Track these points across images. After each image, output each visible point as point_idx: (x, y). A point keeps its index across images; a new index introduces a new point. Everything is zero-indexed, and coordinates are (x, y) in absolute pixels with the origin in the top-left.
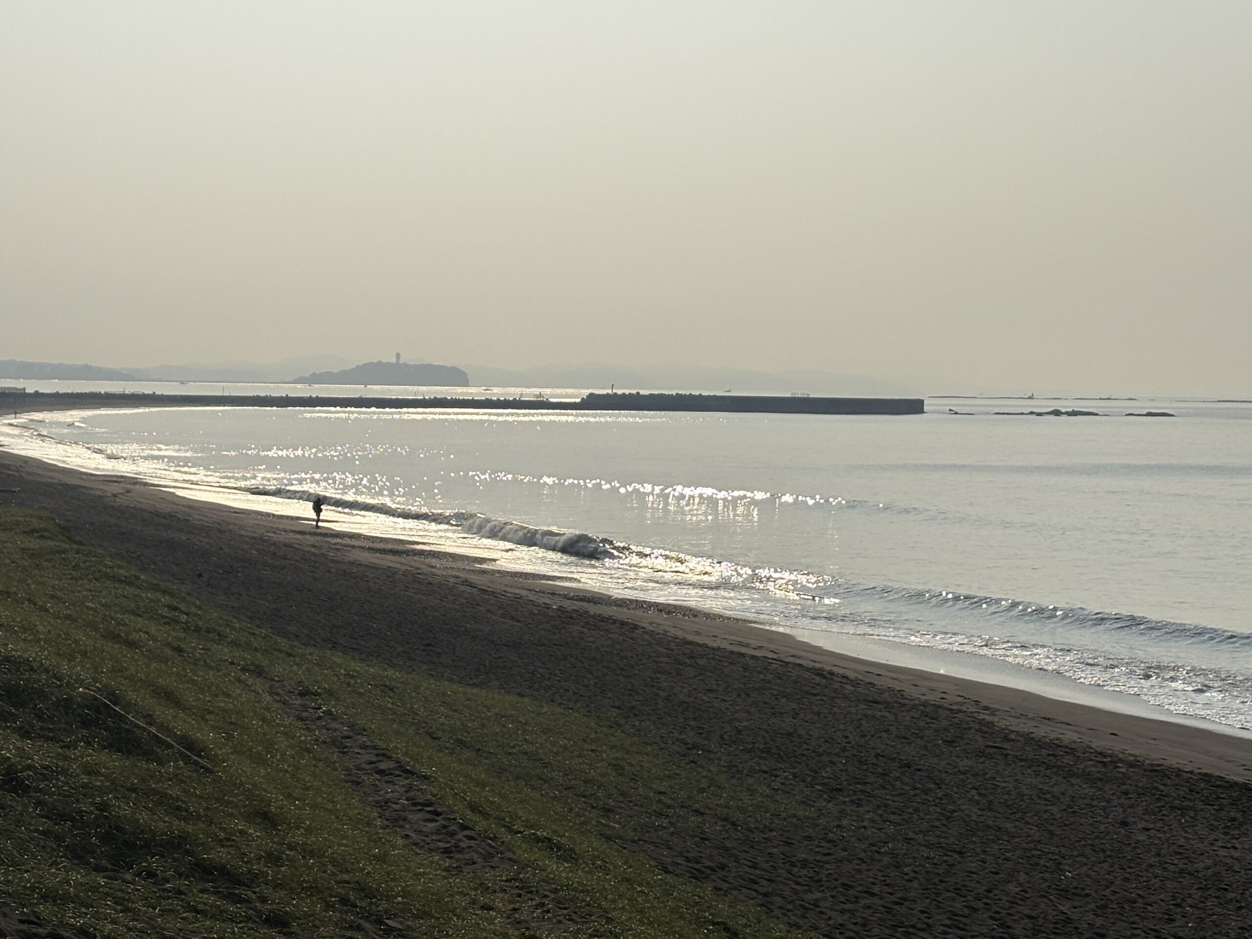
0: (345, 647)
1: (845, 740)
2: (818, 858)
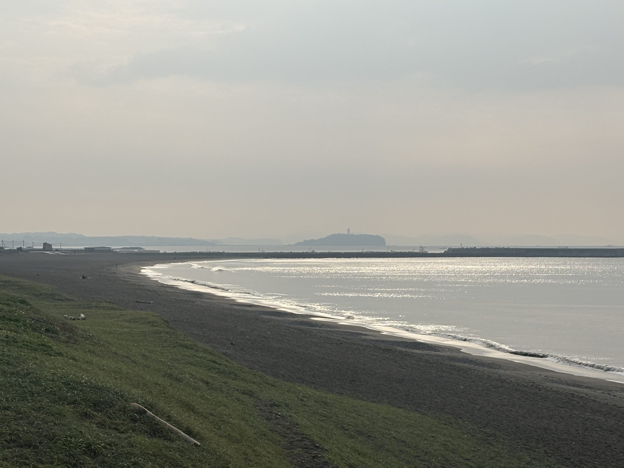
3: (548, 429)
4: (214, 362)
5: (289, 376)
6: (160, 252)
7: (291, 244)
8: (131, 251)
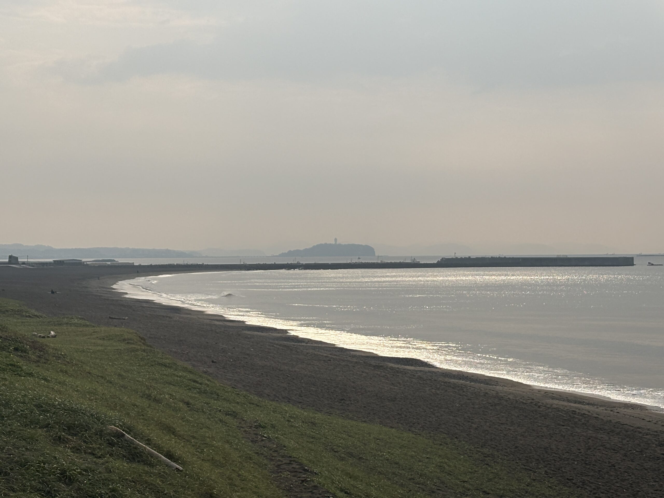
3: (549, 448)
4: (195, 381)
5: (275, 395)
6: (135, 264)
7: (275, 255)
8: (104, 264)
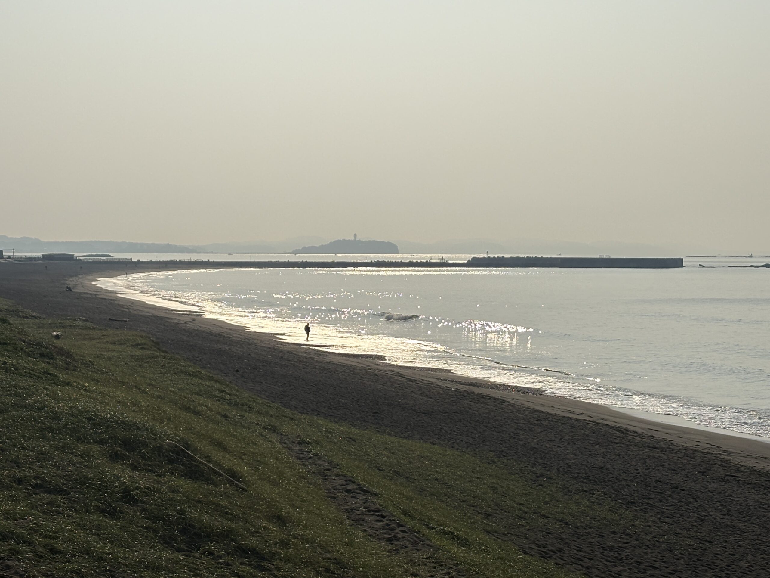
0: (325, 414)
1: (636, 472)
2: (620, 545)
6: (133, 260)
8: (98, 259)
